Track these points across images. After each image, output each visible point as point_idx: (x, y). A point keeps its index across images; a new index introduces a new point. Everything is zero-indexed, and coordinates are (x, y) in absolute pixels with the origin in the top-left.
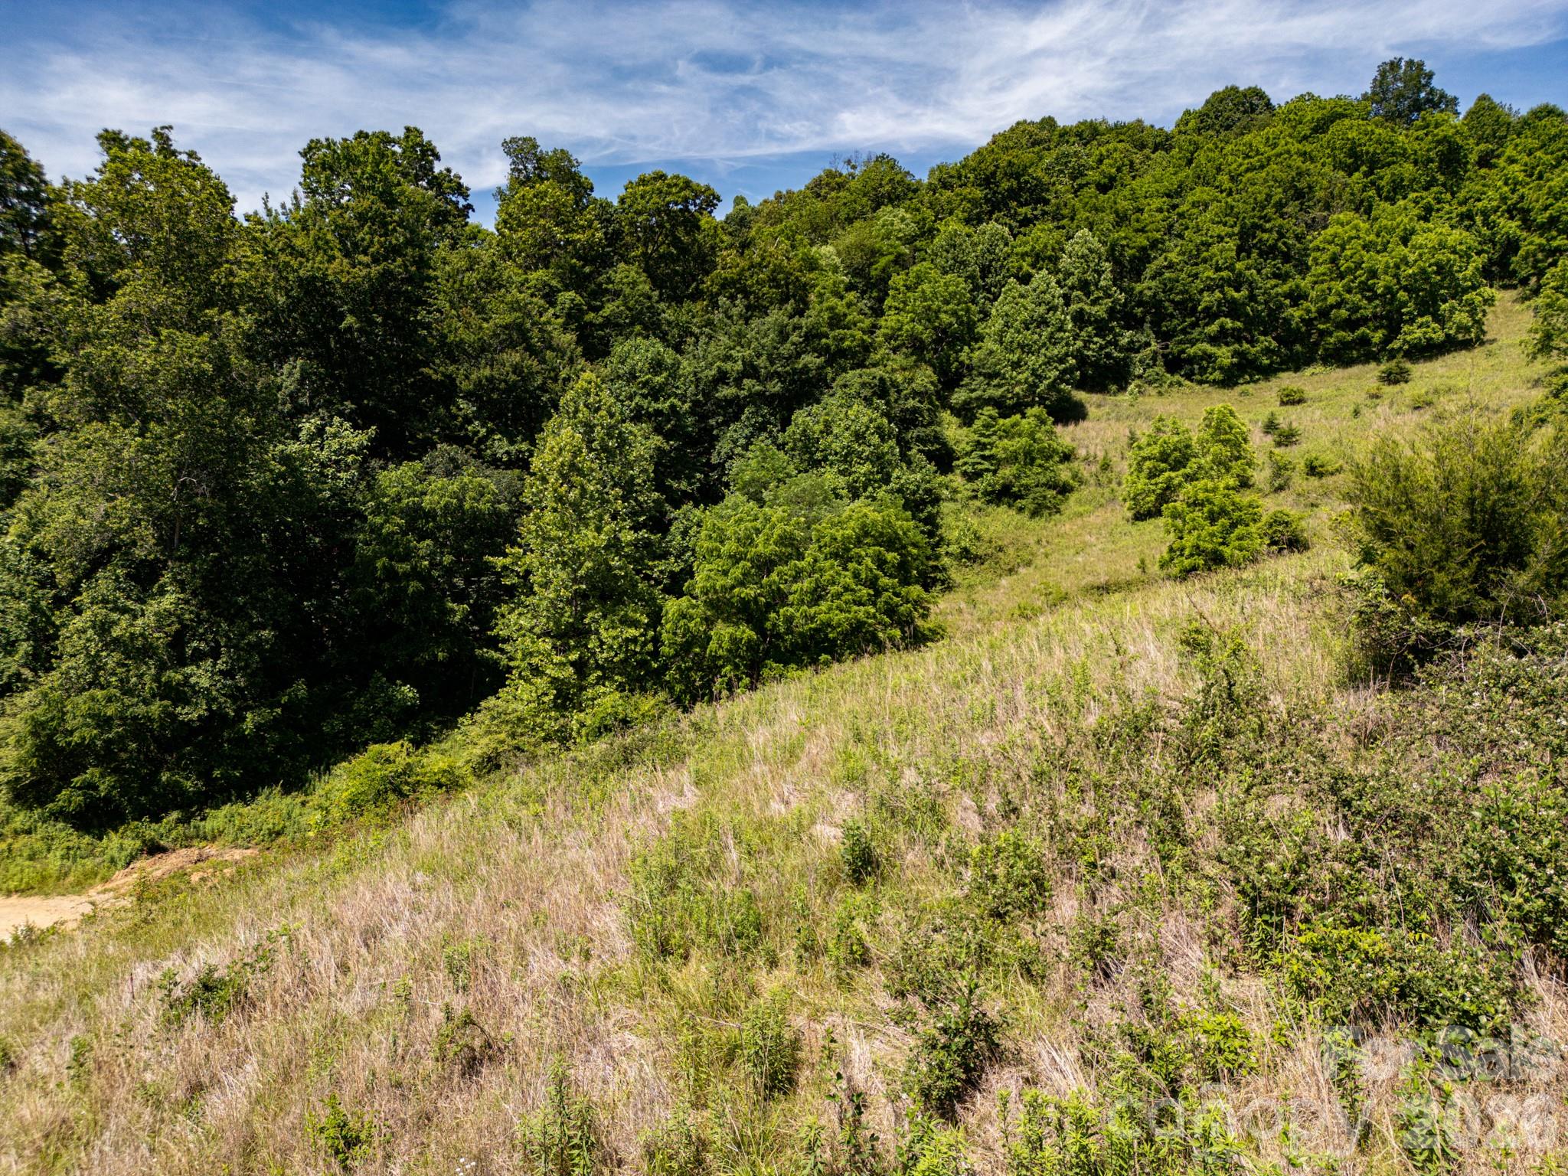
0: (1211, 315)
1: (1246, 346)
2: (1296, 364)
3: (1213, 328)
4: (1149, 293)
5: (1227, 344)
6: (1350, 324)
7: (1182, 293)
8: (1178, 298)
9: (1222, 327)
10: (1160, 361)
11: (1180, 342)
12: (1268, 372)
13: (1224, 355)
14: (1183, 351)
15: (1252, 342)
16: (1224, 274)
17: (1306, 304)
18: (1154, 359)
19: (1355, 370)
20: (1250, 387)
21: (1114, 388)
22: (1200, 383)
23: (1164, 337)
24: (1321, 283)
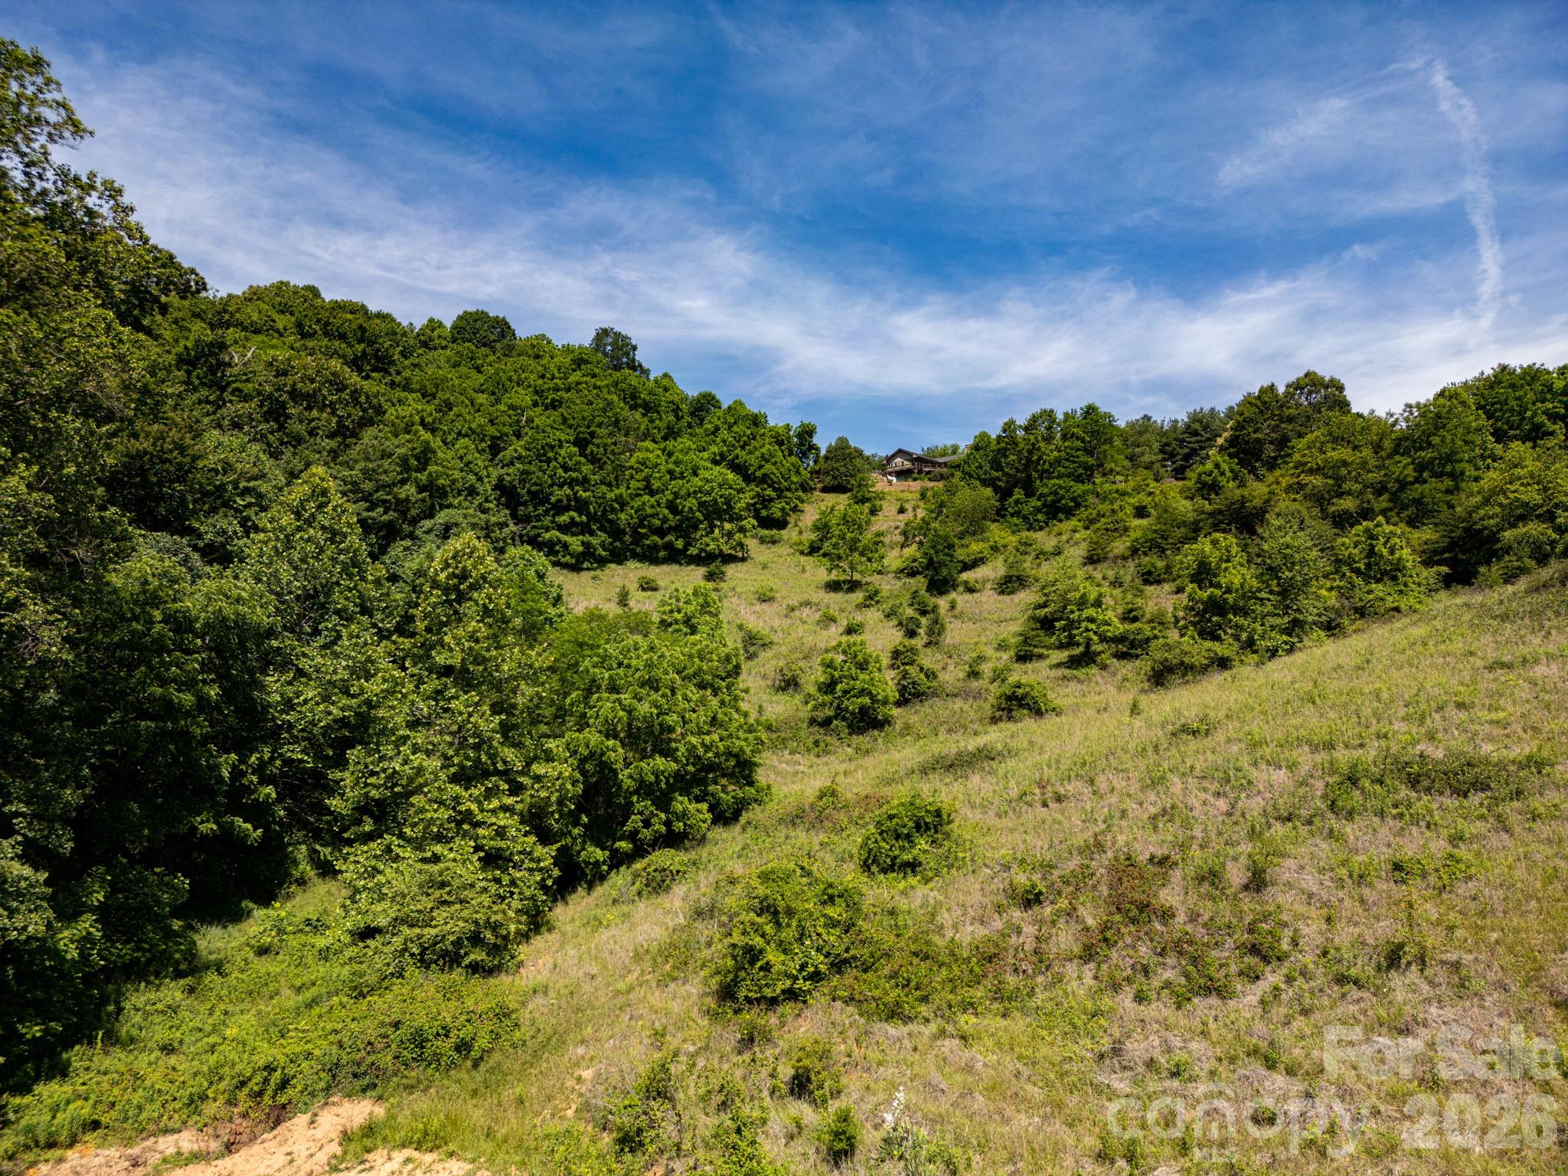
0: (559, 508)
1: (589, 538)
2: (618, 557)
3: (563, 519)
4: (508, 478)
5: (573, 534)
6: (661, 532)
7: (535, 484)
8: (534, 488)
9: (572, 519)
10: (518, 542)
11: (534, 527)
12: (602, 562)
13: (575, 543)
14: (539, 535)
15: (592, 533)
16: (574, 475)
17: (629, 511)
18: (513, 539)
20: (591, 574)
22: (554, 564)
23: (518, 520)
24: (638, 495)
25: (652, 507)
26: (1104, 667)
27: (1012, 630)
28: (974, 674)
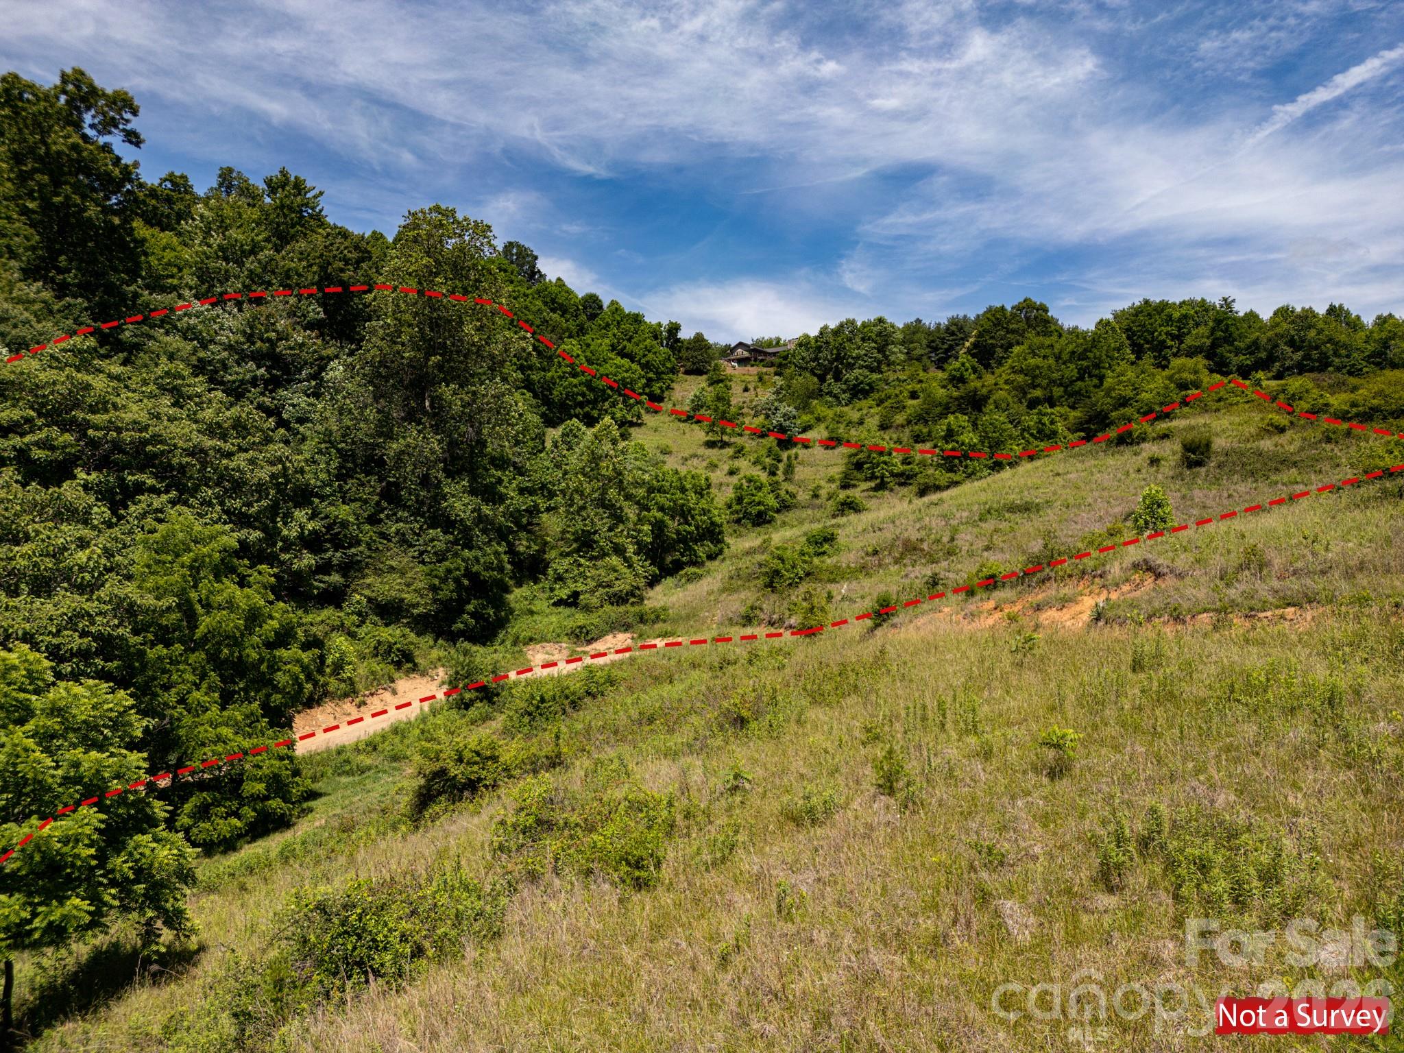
6: (582, 405)
26: (892, 490)
27: (837, 471)
28: (816, 496)
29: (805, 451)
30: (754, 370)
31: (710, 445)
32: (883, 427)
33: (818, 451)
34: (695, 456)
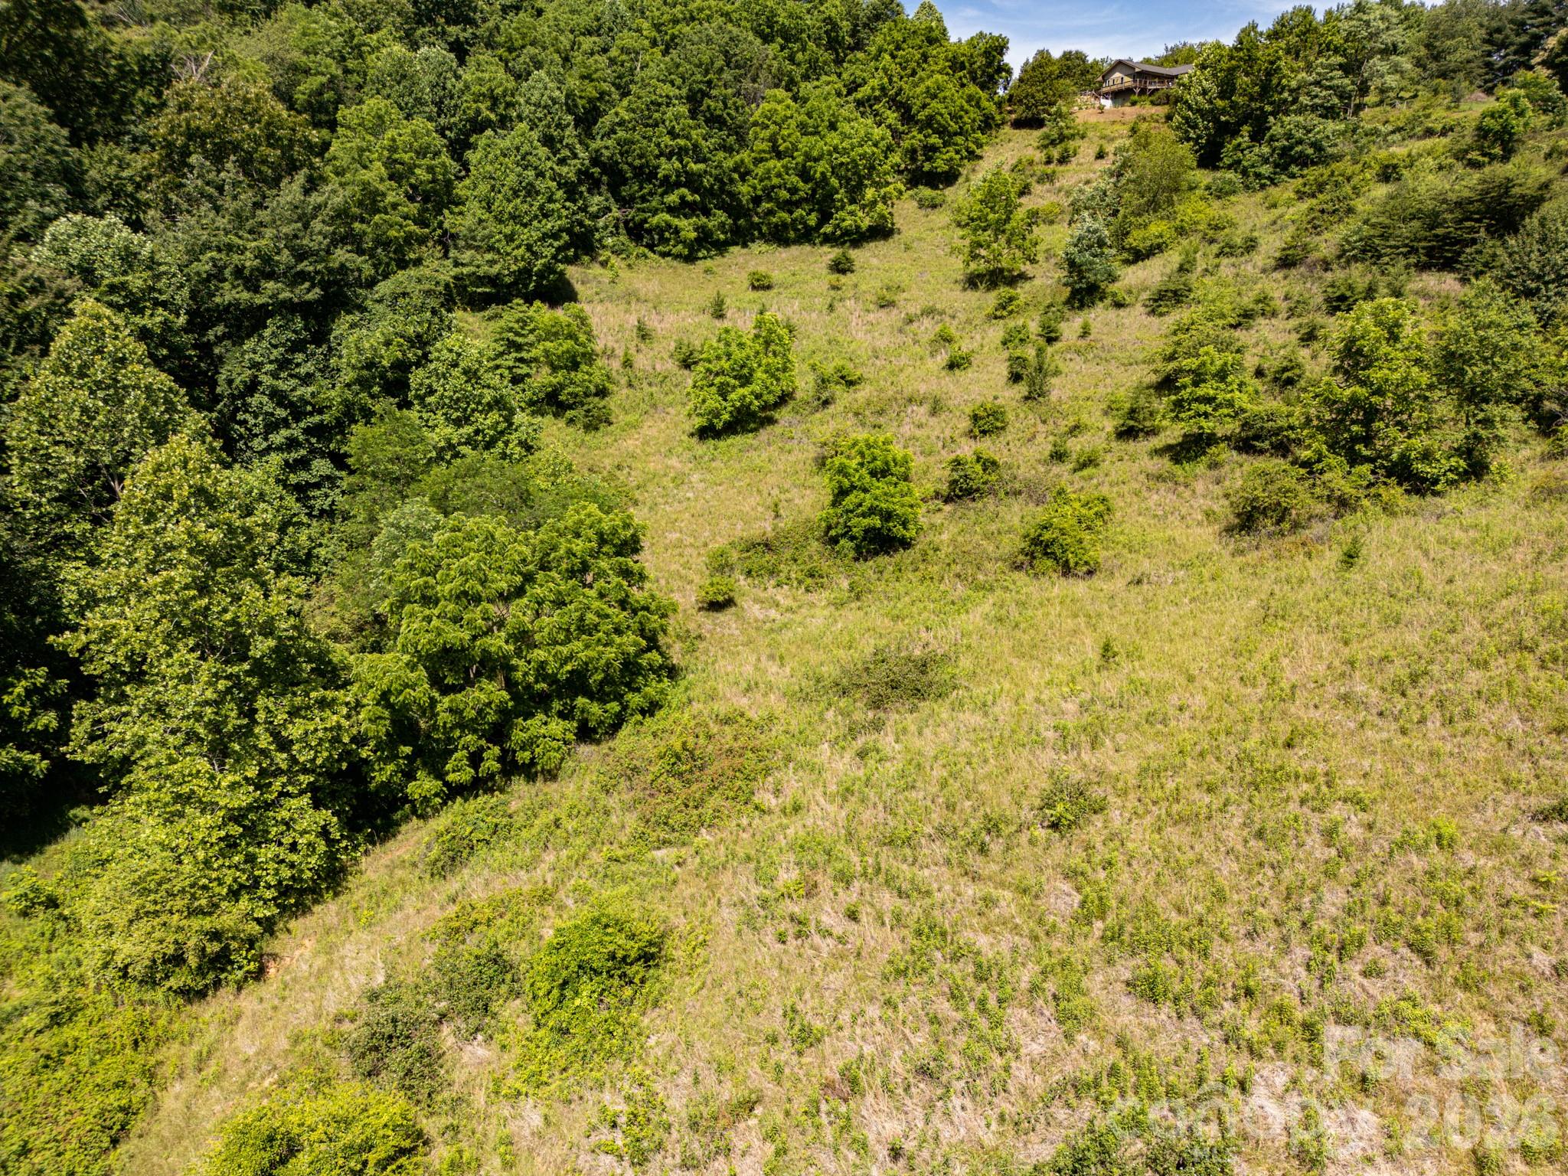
0: (668, 185)
1: (704, 220)
2: (741, 236)
3: (673, 198)
4: (606, 153)
5: (686, 217)
6: (789, 206)
7: (641, 157)
8: (637, 162)
9: (682, 198)
10: (622, 231)
11: (641, 210)
12: (721, 247)
13: (687, 227)
14: (645, 221)
15: (707, 213)
16: (682, 142)
17: (752, 181)
18: (616, 227)
19: (794, 250)
20: (709, 263)
21: (586, 258)
22: (664, 255)
23: (625, 203)
24: (762, 160)
25: (779, 175)
27: (1135, 381)
29: (1112, 313)
30: (1130, 112)
31: (972, 282)
32: (1286, 263)
33: (1135, 316)
34: (929, 312)
